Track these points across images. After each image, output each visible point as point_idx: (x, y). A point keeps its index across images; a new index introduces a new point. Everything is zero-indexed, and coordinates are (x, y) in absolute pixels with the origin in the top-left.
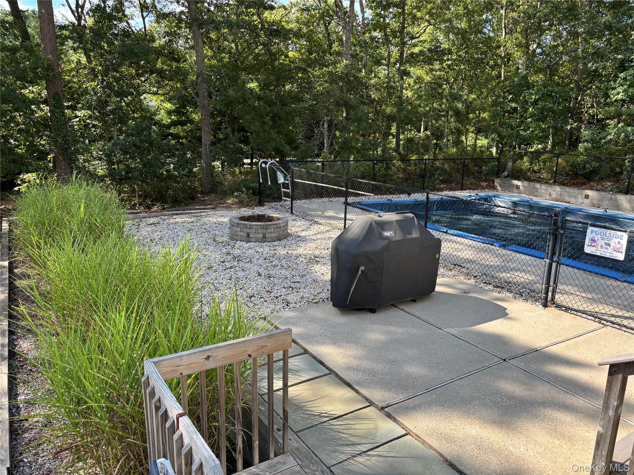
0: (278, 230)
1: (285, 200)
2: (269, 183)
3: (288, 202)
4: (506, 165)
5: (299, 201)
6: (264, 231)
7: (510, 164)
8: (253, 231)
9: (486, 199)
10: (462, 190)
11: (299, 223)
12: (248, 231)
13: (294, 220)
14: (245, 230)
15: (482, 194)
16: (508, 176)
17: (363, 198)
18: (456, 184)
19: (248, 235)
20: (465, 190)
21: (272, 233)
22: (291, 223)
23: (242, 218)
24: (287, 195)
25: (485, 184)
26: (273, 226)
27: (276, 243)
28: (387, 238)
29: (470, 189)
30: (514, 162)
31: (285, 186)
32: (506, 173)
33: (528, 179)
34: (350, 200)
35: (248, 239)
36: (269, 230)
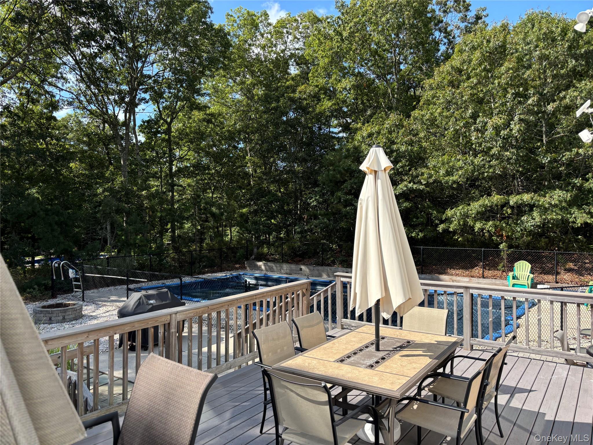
0: (75, 312)
1: (76, 291)
2: (63, 279)
3: (78, 293)
4: (252, 250)
5: (88, 291)
6: (64, 314)
7: (255, 250)
8: (55, 315)
9: (238, 277)
10: (221, 271)
11: (90, 307)
12: (50, 315)
13: (85, 305)
14: (47, 315)
15: (235, 274)
16: (254, 259)
17: (143, 284)
18: (218, 268)
19: (50, 319)
20: (224, 271)
21: (70, 315)
22: (84, 308)
23: (44, 307)
24: (78, 287)
25: (237, 266)
26: (71, 310)
27: (74, 322)
28: (151, 304)
29: (228, 270)
30: (258, 248)
31: (77, 280)
32: (253, 257)
33: (267, 260)
34: (132, 286)
35: (50, 321)
36: (68, 313)
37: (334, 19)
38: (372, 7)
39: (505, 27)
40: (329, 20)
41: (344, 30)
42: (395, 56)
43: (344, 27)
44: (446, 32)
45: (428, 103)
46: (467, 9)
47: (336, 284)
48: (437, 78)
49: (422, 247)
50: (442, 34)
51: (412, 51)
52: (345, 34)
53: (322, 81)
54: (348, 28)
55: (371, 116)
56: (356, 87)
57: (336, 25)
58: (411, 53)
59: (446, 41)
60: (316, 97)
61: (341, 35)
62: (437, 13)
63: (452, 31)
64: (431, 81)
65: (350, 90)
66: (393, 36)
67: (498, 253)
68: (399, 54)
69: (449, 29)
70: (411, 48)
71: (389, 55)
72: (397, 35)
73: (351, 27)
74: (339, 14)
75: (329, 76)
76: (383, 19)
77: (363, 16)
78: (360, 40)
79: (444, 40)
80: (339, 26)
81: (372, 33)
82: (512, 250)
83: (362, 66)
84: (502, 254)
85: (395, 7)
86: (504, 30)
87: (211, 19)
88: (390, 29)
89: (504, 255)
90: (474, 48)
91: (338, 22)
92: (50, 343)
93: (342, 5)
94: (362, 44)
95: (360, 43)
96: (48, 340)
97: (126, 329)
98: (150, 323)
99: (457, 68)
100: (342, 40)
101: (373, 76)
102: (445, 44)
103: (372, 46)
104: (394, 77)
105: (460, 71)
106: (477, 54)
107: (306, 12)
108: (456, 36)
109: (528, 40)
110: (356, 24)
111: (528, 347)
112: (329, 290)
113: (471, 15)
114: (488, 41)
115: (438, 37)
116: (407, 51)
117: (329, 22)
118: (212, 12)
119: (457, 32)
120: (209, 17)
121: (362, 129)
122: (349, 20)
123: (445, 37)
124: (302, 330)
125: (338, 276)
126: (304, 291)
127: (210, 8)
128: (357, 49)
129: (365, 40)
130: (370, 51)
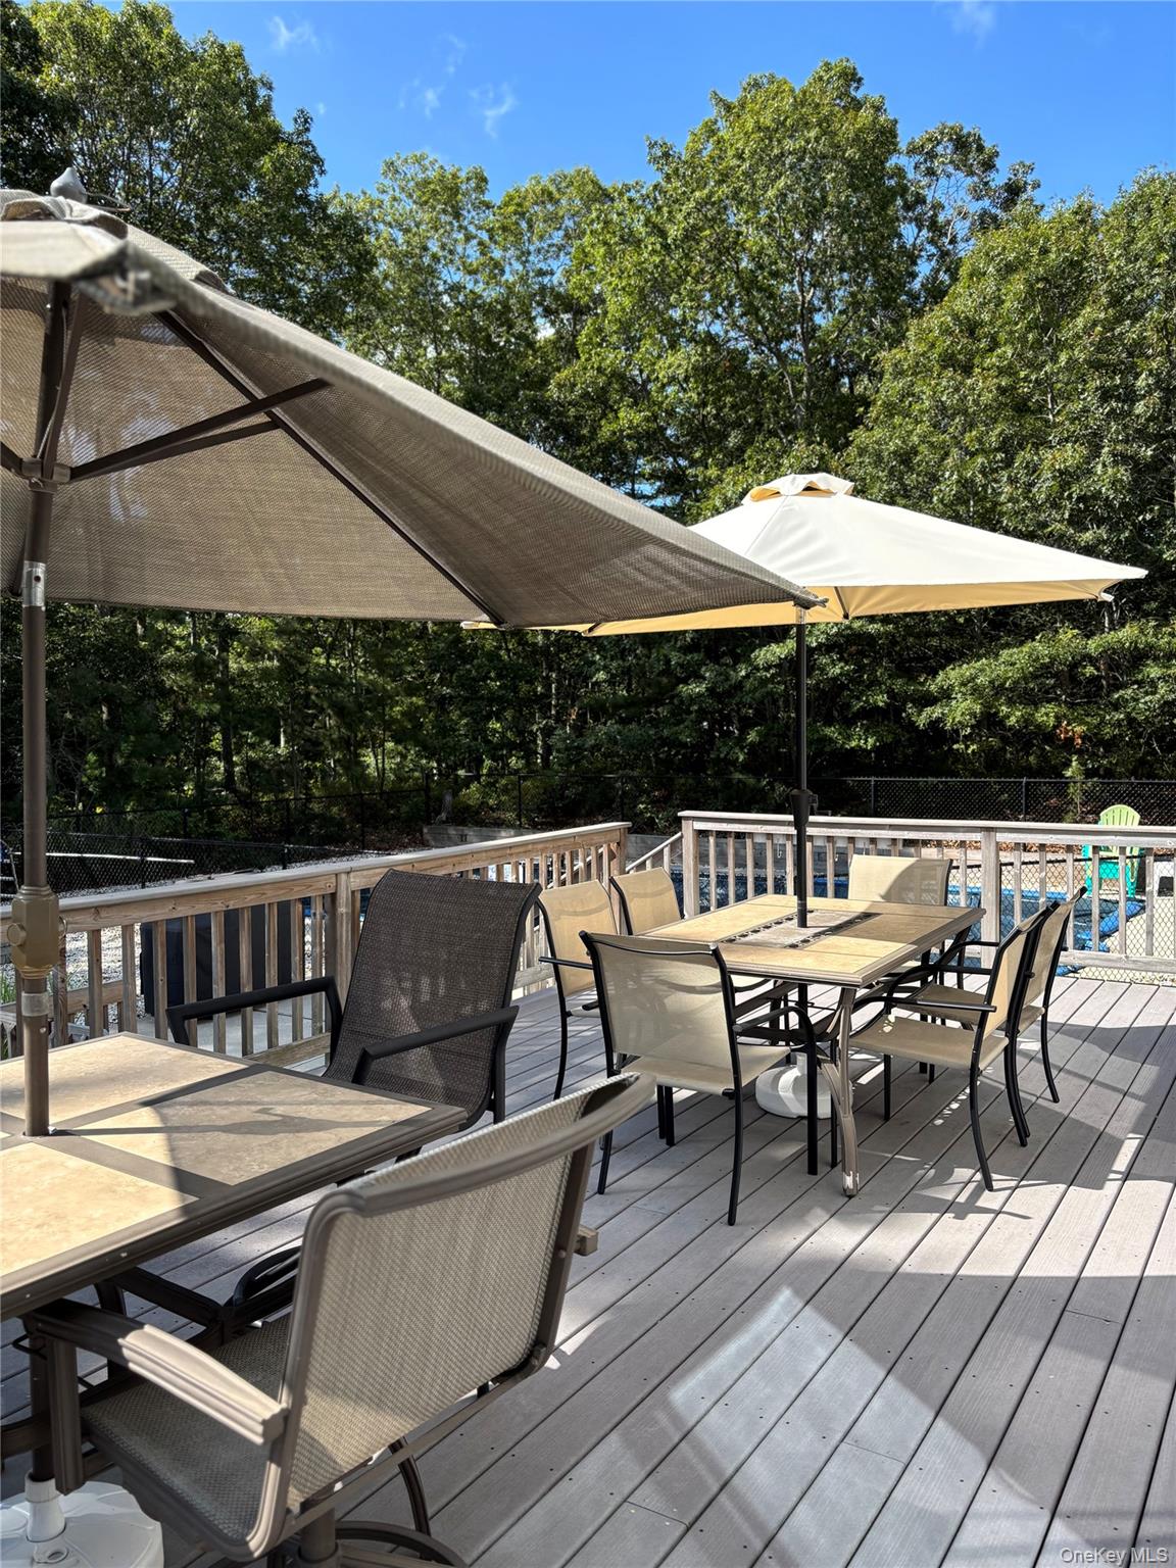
4: (440, 800)
16: (449, 820)
33: (481, 824)
37: (644, 192)
38: (744, 160)
39: (1083, 214)
40: (632, 194)
41: (670, 220)
42: (802, 291)
43: (670, 212)
44: (934, 225)
45: (891, 409)
46: (988, 165)
47: (681, 837)
48: (914, 346)
49: (873, 779)
50: (924, 232)
51: (846, 276)
52: (674, 232)
53: (613, 358)
54: (680, 217)
55: (741, 450)
56: (703, 372)
57: (650, 207)
58: (842, 283)
59: (933, 250)
60: (601, 400)
61: (663, 234)
62: (911, 175)
63: (948, 222)
64: (898, 353)
65: (686, 379)
66: (797, 236)
67: (1062, 788)
68: (811, 285)
69: (941, 219)
70: (842, 270)
71: (787, 288)
72: (807, 235)
73: (689, 214)
74: (659, 178)
75: (632, 343)
76: (771, 193)
77: (720, 183)
78: (712, 248)
79: (928, 247)
80: (659, 209)
81: (744, 229)
82: (1095, 779)
83: (718, 316)
84: (1072, 790)
85: (801, 159)
86: (1082, 221)
87: (320, 189)
88: (789, 218)
89: (1075, 793)
90: (1009, 269)
91: (655, 199)
92: (103, 914)
93: (666, 155)
94: (716, 259)
95: (711, 255)
96: (102, 906)
97: (250, 898)
98: (296, 889)
99: (967, 318)
100: (666, 247)
101: (742, 344)
102: (930, 258)
103: (743, 264)
104: (799, 347)
105: (972, 328)
106: (1017, 285)
107: (570, 171)
108: (959, 237)
109: (1135, 248)
110: (701, 205)
111: (1123, 956)
112: (666, 851)
113: (999, 179)
114: (1044, 251)
115: (911, 241)
116: (831, 276)
117: (631, 200)
118: (322, 172)
119: (961, 228)
120: (316, 186)
121: (722, 481)
122: (684, 193)
123: (932, 242)
124: (631, 902)
125: (687, 818)
126: (614, 846)
127: (317, 160)
128: (702, 271)
129: (727, 247)
130: (739, 278)
